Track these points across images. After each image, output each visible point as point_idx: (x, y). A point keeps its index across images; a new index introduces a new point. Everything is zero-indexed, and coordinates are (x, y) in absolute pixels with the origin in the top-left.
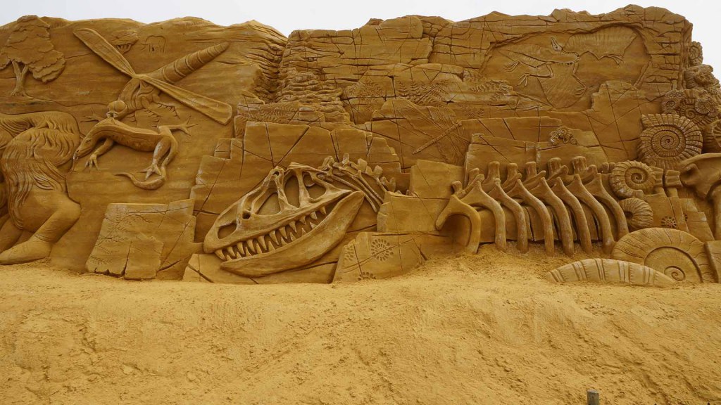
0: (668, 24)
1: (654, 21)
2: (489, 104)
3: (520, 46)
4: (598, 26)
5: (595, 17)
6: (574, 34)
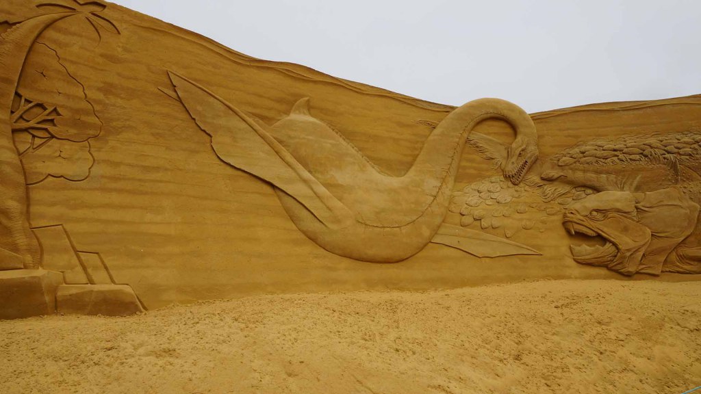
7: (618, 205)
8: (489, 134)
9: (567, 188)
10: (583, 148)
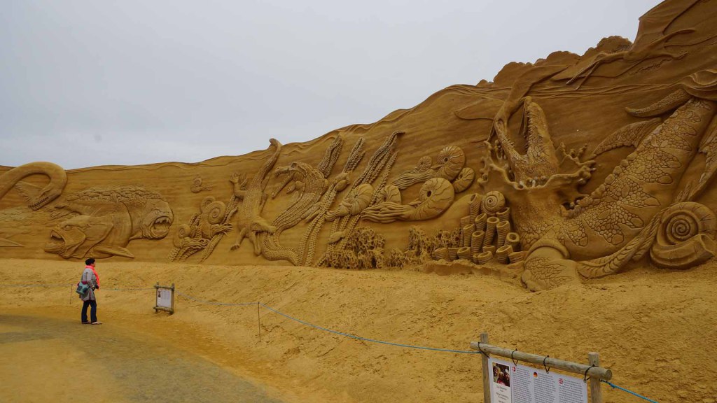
7: (80, 223)
8: (31, 182)
9: (67, 212)
10: (85, 191)
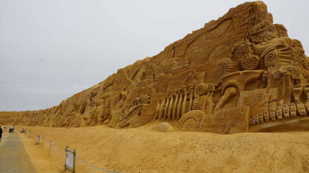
0: (244, 10)
1: (238, 12)
2: (182, 68)
3: (194, 43)
4: (217, 24)
5: (217, 21)
6: (210, 31)
